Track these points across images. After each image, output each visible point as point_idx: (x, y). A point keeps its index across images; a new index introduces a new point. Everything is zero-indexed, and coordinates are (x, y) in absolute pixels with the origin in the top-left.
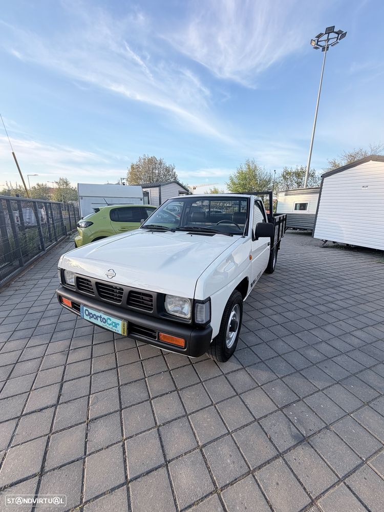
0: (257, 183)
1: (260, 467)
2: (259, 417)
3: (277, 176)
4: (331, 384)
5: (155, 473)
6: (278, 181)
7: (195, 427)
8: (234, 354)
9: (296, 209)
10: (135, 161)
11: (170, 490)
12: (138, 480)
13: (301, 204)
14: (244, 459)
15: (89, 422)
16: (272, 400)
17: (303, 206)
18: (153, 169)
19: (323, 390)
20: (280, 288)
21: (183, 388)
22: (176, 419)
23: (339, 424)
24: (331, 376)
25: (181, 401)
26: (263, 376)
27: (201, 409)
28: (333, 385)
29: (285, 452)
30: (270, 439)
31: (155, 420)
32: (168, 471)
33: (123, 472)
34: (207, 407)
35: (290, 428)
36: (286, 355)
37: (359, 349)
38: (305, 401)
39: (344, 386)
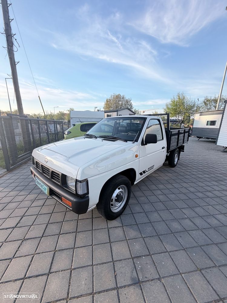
0: (184, 108)
1: (99, 292)
2: (116, 260)
3: (199, 102)
4: (178, 249)
5: (40, 277)
6: (200, 106)
7: (75, 256)
8: (121, 216)
9: (207, 125)
10: (109, 97)
11: (43, 290)
12: (30, 279)
13: (211, 121)
14: (93, 284)
15: (24, 240)
16: (130, 251)
17: (213, 123)
18: (118, 101)
19: (170, 252)
20: (175, 178)
21: (80, 232)
22: (67, 249)
23: (169, 279)
24: (181, 243)
25: (75, 239)
26: (132, 233)
27: (84, 246)
28: (180, 250)
29: (121, 287)
30: (115, 276)
31: (56, 247)
32: (47, 278)
33: (26, 272)
34: (88, 246)
35: (132, 272)
36: (155, 223)
37: (215, 228)
38: (153, 257)
39: (188, 253)
